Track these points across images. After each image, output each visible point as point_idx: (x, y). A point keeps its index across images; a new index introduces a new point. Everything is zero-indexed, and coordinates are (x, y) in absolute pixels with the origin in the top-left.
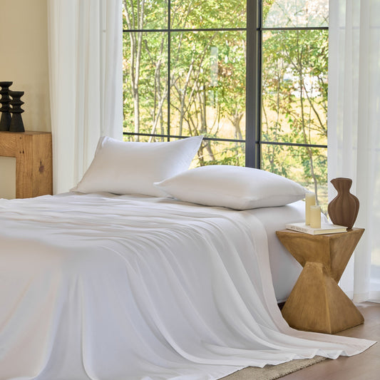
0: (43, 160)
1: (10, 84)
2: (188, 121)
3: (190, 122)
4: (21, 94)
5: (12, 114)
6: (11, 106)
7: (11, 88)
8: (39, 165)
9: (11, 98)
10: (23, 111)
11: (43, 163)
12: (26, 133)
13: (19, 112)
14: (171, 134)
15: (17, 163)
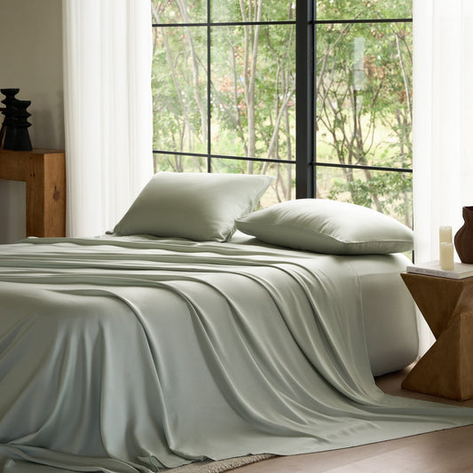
0: (57, 186)
1: (17, 91)
4: (28, 103)
8: (53, 190)
10: (30, 125)
11: (58, 189)
13: (25, 125)
14: (212, 154)
15: (27, 187)
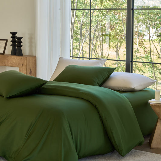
0: (31, 69)
1: (16, 33)
2: (94, 51)
3: (96, 51)
4: (21, 38)
5: (17, 47)
6: (17, 44)
7: (16, 35)
8: (29, 71)
9: (17, 40)
10: (22, 46)
12: (23, 56)
13: (20, 46)
14: (91, 57)
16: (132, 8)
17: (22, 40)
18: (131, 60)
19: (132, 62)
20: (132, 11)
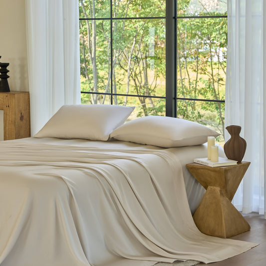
0: (23, 112)
4: (7, 65)
5: (1, 79)
8: (20, 115)
10: (9, 77)
11: (23, 114)
12: (11, 92)
15: (4, 114)
16: (173, 16)
17: (8, 68)
18: (173, 97)
19: (175, 99)
20: (173, 20)
